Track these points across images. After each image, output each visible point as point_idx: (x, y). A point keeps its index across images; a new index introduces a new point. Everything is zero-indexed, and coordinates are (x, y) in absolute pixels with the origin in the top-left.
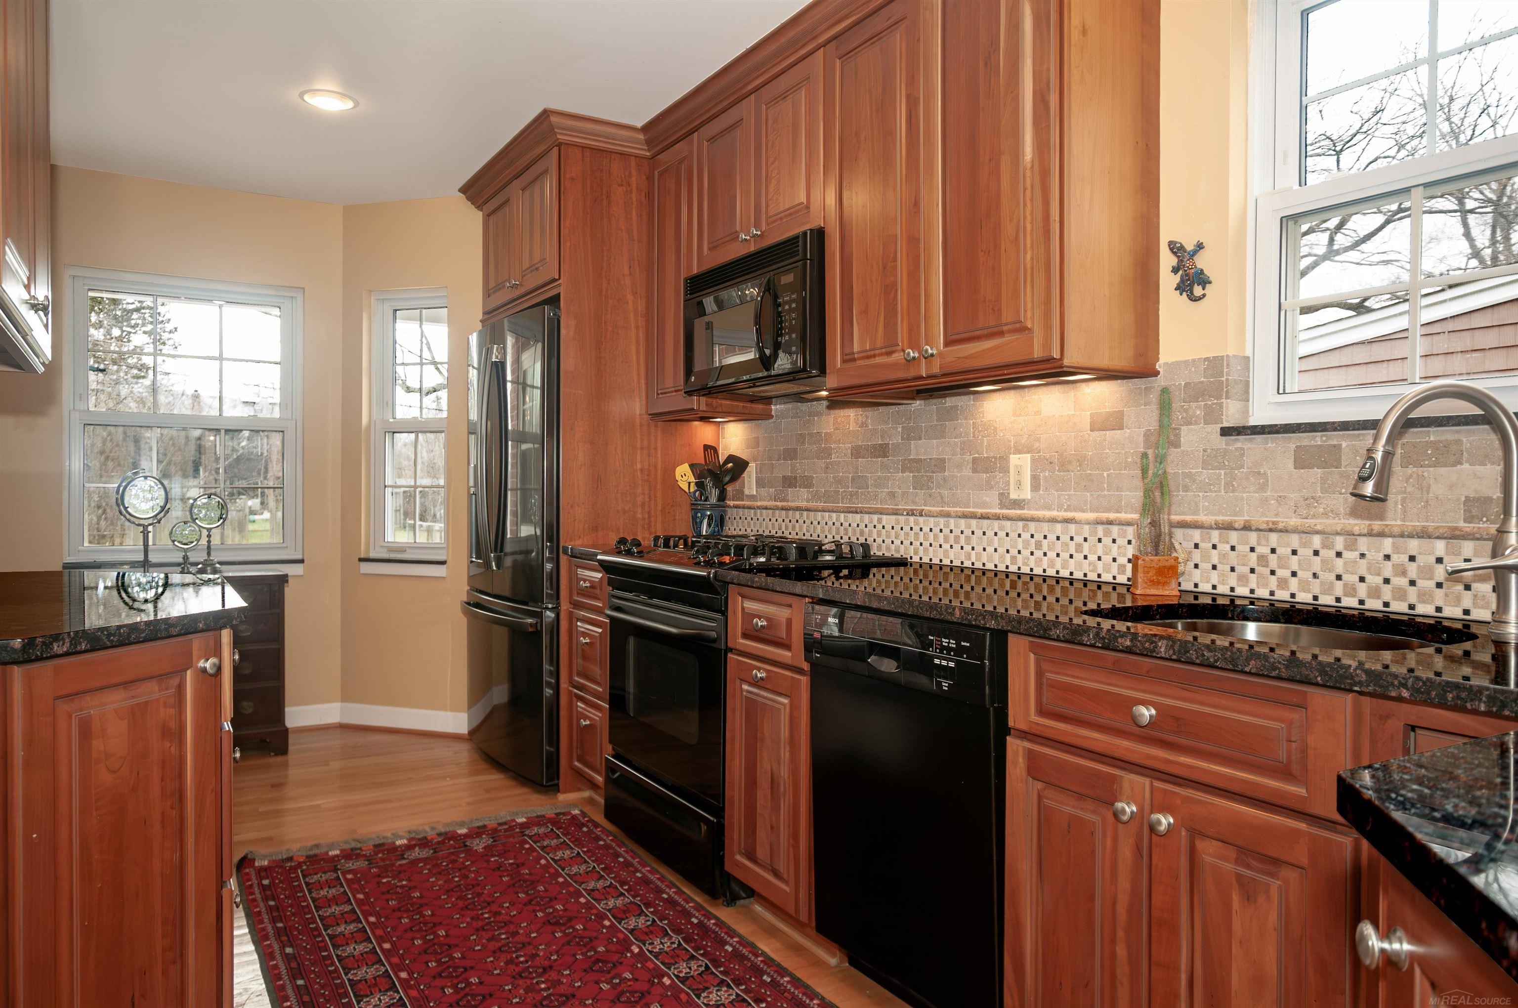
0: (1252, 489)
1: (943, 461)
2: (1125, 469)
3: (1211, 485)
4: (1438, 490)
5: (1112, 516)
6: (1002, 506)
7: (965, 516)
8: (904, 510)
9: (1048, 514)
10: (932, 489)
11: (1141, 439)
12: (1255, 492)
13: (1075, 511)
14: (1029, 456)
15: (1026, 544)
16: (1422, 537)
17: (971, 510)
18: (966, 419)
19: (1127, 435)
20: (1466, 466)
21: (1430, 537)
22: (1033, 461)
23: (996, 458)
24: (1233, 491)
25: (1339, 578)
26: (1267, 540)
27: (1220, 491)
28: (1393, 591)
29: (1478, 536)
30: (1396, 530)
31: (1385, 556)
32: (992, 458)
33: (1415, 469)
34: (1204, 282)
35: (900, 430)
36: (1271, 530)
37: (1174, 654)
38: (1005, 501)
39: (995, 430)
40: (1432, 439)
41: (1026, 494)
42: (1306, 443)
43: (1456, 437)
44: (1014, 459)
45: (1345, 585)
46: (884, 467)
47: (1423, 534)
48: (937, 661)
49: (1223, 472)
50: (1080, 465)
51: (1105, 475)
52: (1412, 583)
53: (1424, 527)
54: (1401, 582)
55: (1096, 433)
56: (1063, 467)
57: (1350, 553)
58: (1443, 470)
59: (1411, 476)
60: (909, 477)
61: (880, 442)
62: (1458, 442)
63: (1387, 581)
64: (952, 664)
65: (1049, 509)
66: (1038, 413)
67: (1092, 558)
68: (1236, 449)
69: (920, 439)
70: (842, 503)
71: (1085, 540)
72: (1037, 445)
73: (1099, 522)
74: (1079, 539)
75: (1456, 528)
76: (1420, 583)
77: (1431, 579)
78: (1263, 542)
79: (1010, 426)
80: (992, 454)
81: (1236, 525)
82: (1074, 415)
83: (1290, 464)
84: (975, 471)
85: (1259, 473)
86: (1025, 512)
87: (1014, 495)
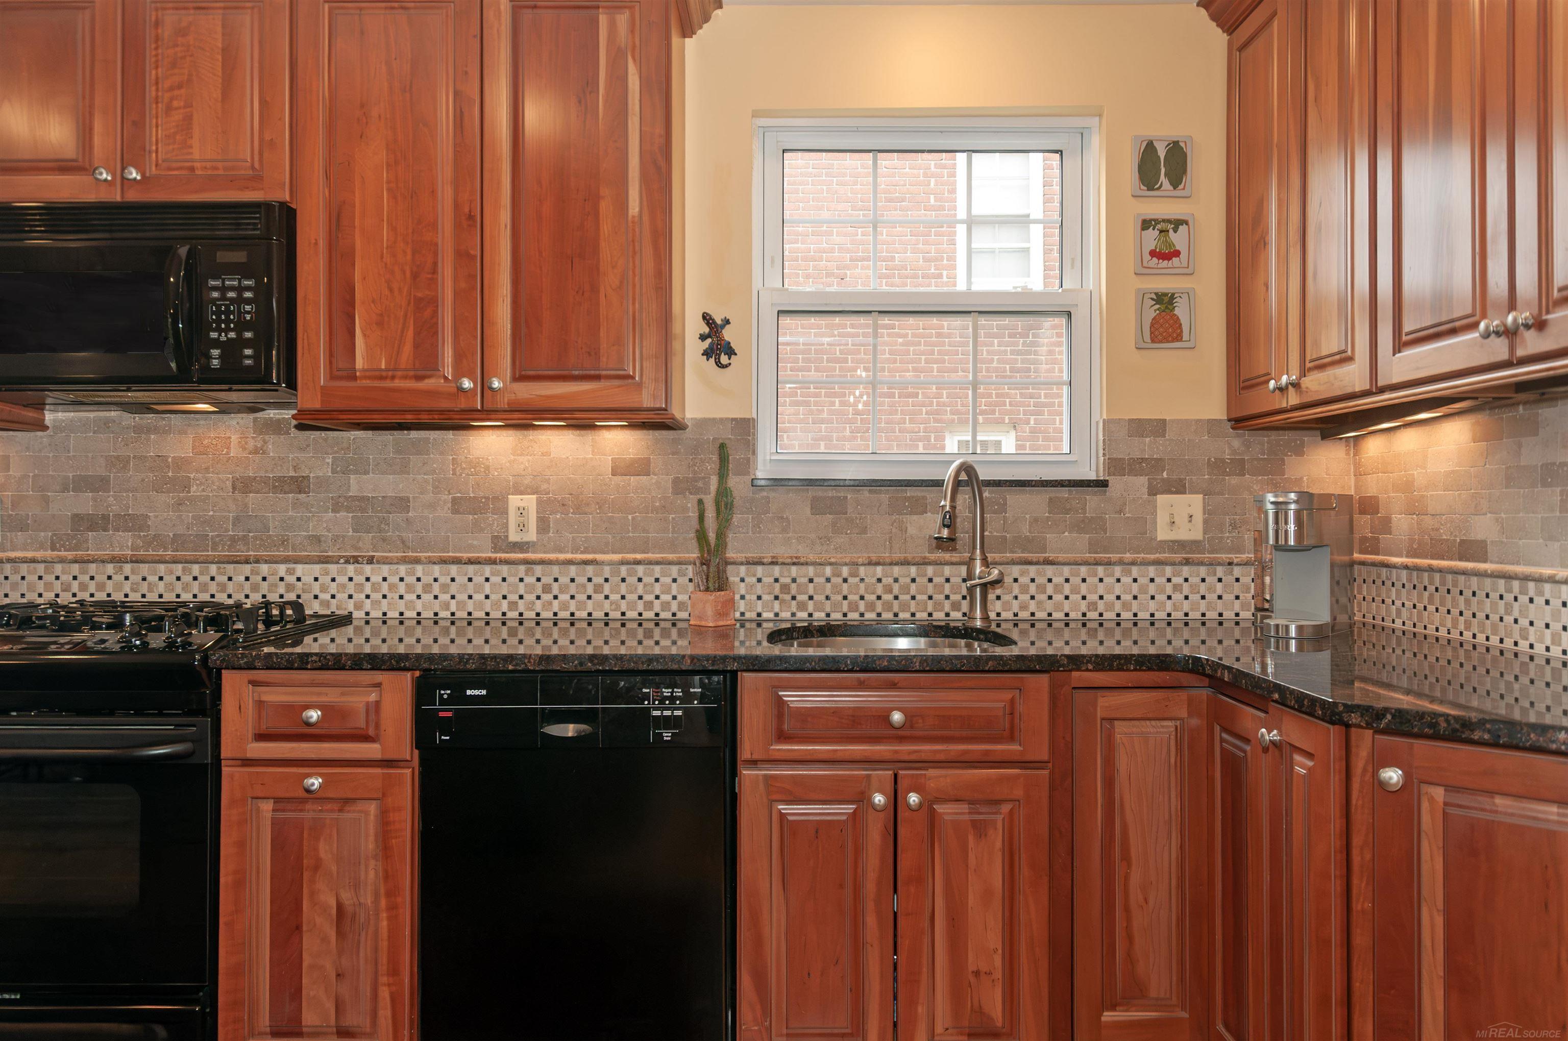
0: (776, 530)
1: (407, 500)
2: (652, 513)
3: (739, 527)
4: (911, 531)
5: (639, 556)
6: (496, 549)
7: (443, 561)
8: (341, 557)
9: (562, 556)
10: (388, 531)
11: (670, 485)
12: (779, 533)
13: (595, 553)
14: (534, 496)
15: (530, 589)
16: (904, 565)
17: (450, 554)
18: (442, 453)
19: (654, 481)
20: (929, 514)
21: (908, 564)
22: (539, 502)
23: (487, 498)
24: (760, 532)
25: (845, 598)
26: (789, 571)
27: (747, 533)
28: (883, 605)
29: (939, 562)
30: (888, 560)
31: (878, 579)
32: (482, 498)
33: (897, 516)
34: (731, 352)
35: (330, 461)
36: (794, 564)
37: (928, 665)
38: (500, 542)
39: (487, 468)
40: (908, 495)
41: (531, 535)
42: (820, 494)
43: (923, 494)
44: (515, 501)
45: (850, 603)
46: (296, 505)
47: (906, 563)
48: (656, 713)
49: (750, 516)
50: (600, 508)
51: (630, 517)
52: (896, 598)
53: (905, 558)
54: (888, 597)
55: (618, 479)
56: (578, 509)
57: (853, 578)
58: (915, 517)
59: (895, 521)
60: (348, 517)
61: (292, 474)
62: (924, 498)
63: (879, 598)
64: (679, 713)
65: (561, 552)
66: (547, 454)
67: (615, 597)
68: (762, 497)
69: (366, 473)
70: (214, 549)
71: (606, 580)
72: (544, 486)
73: (623, 563)
74: (599, 580)
75: (925, 558)
76: (901, 597)
77: (908, 593)
78: (786, 574)
79: (508, 464)
80: (482, 494)
81: (765, 560)
82: (591, 459)
83: (808, 511)
84: (455, 511)
85: (782, 518)
86: (530, 556)
87: (513, 537)
